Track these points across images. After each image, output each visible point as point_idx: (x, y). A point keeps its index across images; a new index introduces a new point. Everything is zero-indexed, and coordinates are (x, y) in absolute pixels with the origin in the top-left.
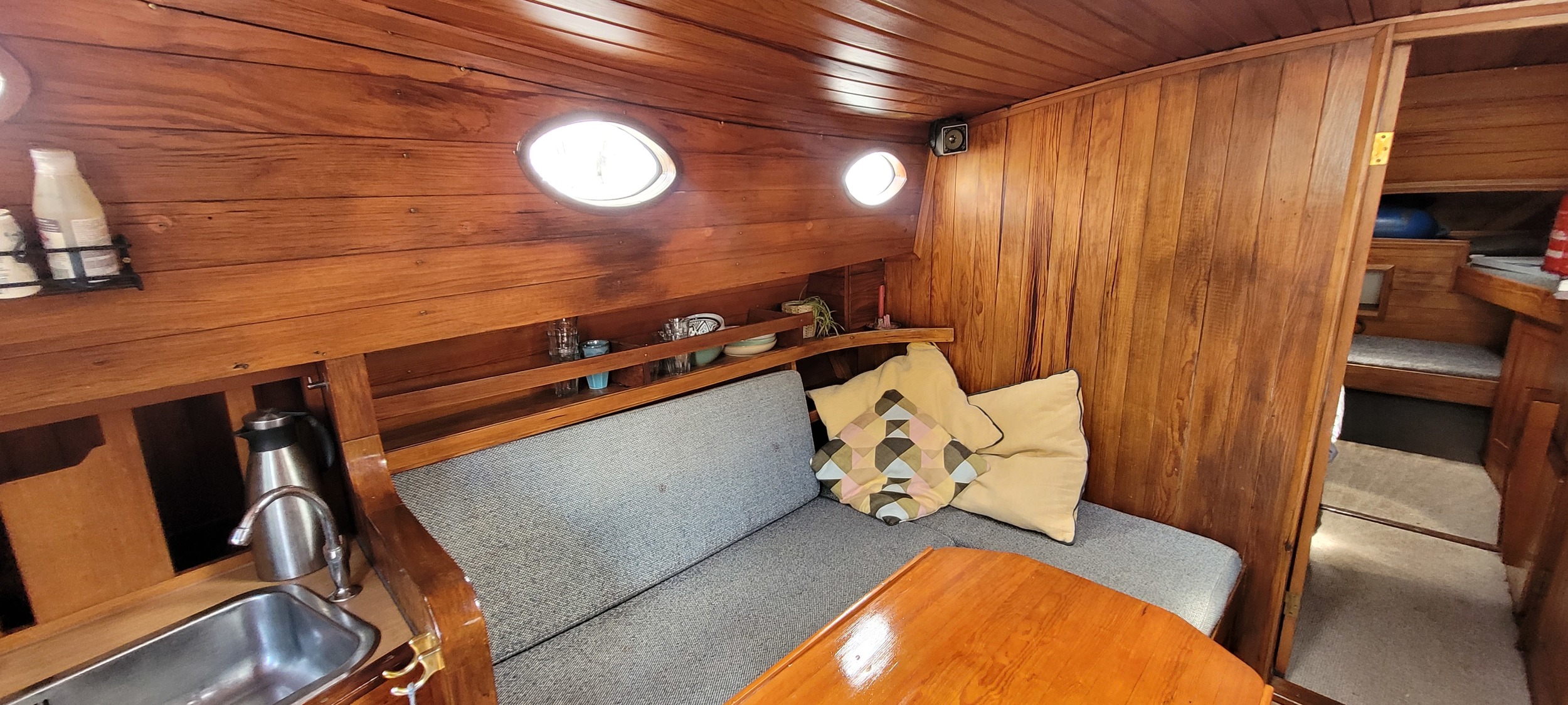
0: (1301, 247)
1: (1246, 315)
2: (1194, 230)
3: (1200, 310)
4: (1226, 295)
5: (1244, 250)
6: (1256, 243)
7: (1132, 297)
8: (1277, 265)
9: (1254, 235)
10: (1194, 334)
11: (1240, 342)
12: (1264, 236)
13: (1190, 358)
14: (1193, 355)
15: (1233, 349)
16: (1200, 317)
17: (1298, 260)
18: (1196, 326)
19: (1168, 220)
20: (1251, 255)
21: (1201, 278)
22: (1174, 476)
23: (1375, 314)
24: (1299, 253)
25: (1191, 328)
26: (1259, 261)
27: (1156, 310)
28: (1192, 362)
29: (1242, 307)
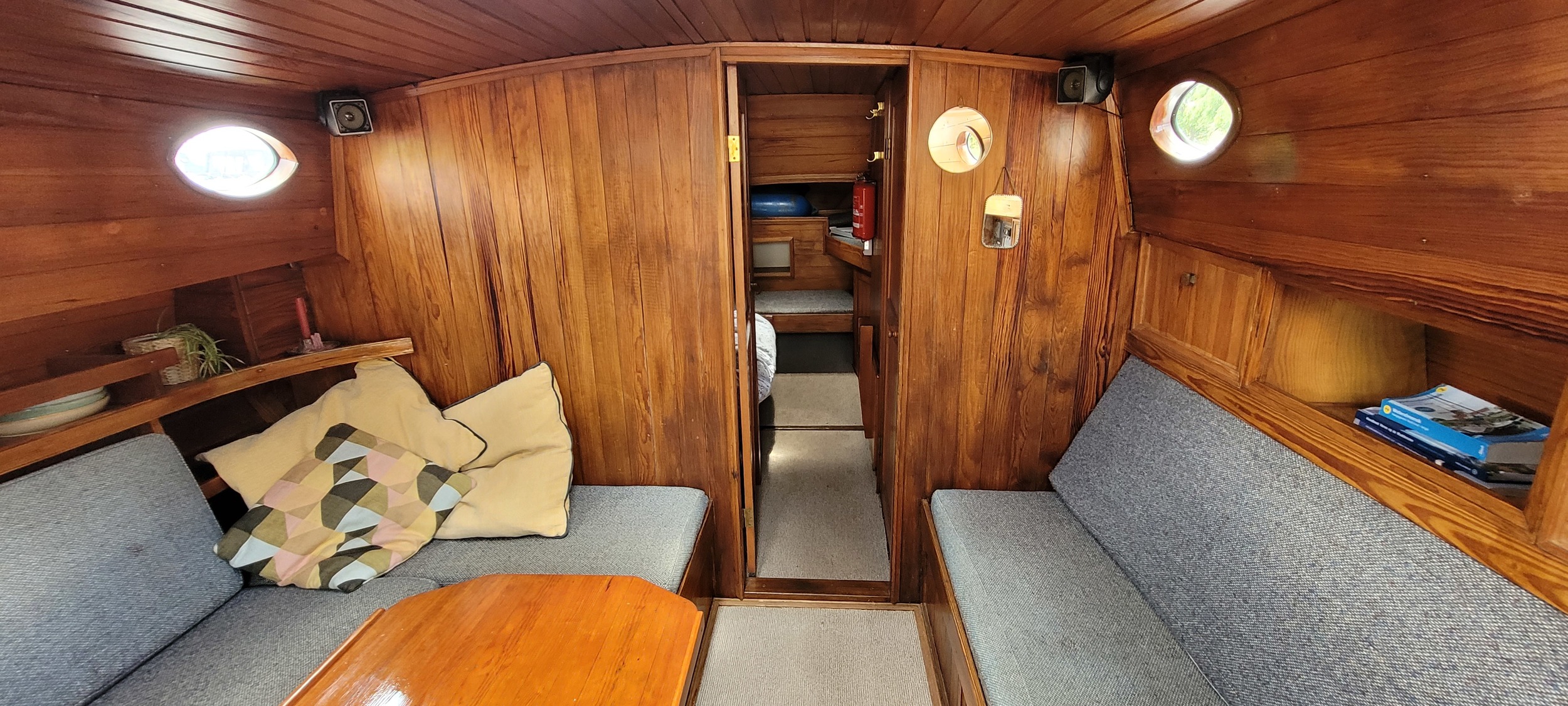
0: (696, 229)
1: (671, 290)
2: (618, 218)
3: (638, 290)
4: (654, 275)
5: (659, 235)
6: (666, 228)
7: (582, 284)
8: (684, 245)
9: (663, 221)
10: (637, 312)
11: (672, 315)
12: (670, 222)
13: (639, 334)
14: (641, 331)
15: (668, 321)
16: (639, 297)
17: (696, 240)
18: (637, 305)
19: (596, 209)
20: (664, 237)
21: (633, 261)
22: (649, 441)
23: (789, 274)
24: (697, 233)
25: (634, 307)
26: (671, 243)
27: (605, 294)
28: (641, 337)
29: (667, 285)
